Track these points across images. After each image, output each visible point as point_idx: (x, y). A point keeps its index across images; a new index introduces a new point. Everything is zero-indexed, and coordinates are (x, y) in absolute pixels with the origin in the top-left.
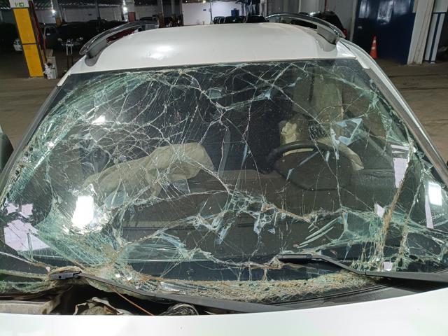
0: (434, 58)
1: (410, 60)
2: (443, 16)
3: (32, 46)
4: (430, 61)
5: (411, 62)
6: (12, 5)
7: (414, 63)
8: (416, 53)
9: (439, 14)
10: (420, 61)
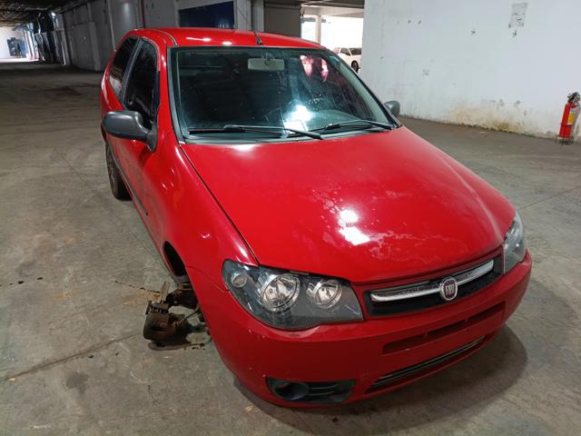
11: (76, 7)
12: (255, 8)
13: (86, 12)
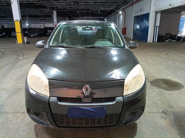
0: (156, 41)
1: (148, 41)
2: (158, 27)
3: (19, 33)
4: (155, 42)
5: (149, 42)
6: (14, 20)
7: (150, 42)
8: (150, 39)
9: (157, 26)
10: (152, 41)
11: (110, 17)
12: (157, 15)
13: (112, 18)
